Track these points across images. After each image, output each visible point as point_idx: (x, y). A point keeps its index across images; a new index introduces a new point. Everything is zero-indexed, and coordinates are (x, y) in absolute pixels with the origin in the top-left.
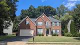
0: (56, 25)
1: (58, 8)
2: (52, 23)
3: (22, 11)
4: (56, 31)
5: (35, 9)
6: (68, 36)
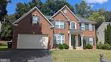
0: (87, 29)
1: (76, 5)
2: (80, 24)
3: (19, 5)
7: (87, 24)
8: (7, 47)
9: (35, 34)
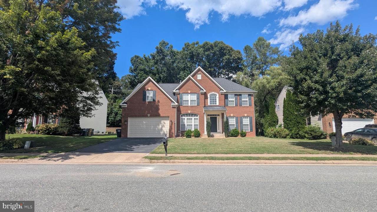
0: (239, 104)
2: (226, 96)
4: (239, 121)
5: (173, 54)
6: (275, 136)
7: (238, 95)
8: (116, 136)
9: (151, 116)
